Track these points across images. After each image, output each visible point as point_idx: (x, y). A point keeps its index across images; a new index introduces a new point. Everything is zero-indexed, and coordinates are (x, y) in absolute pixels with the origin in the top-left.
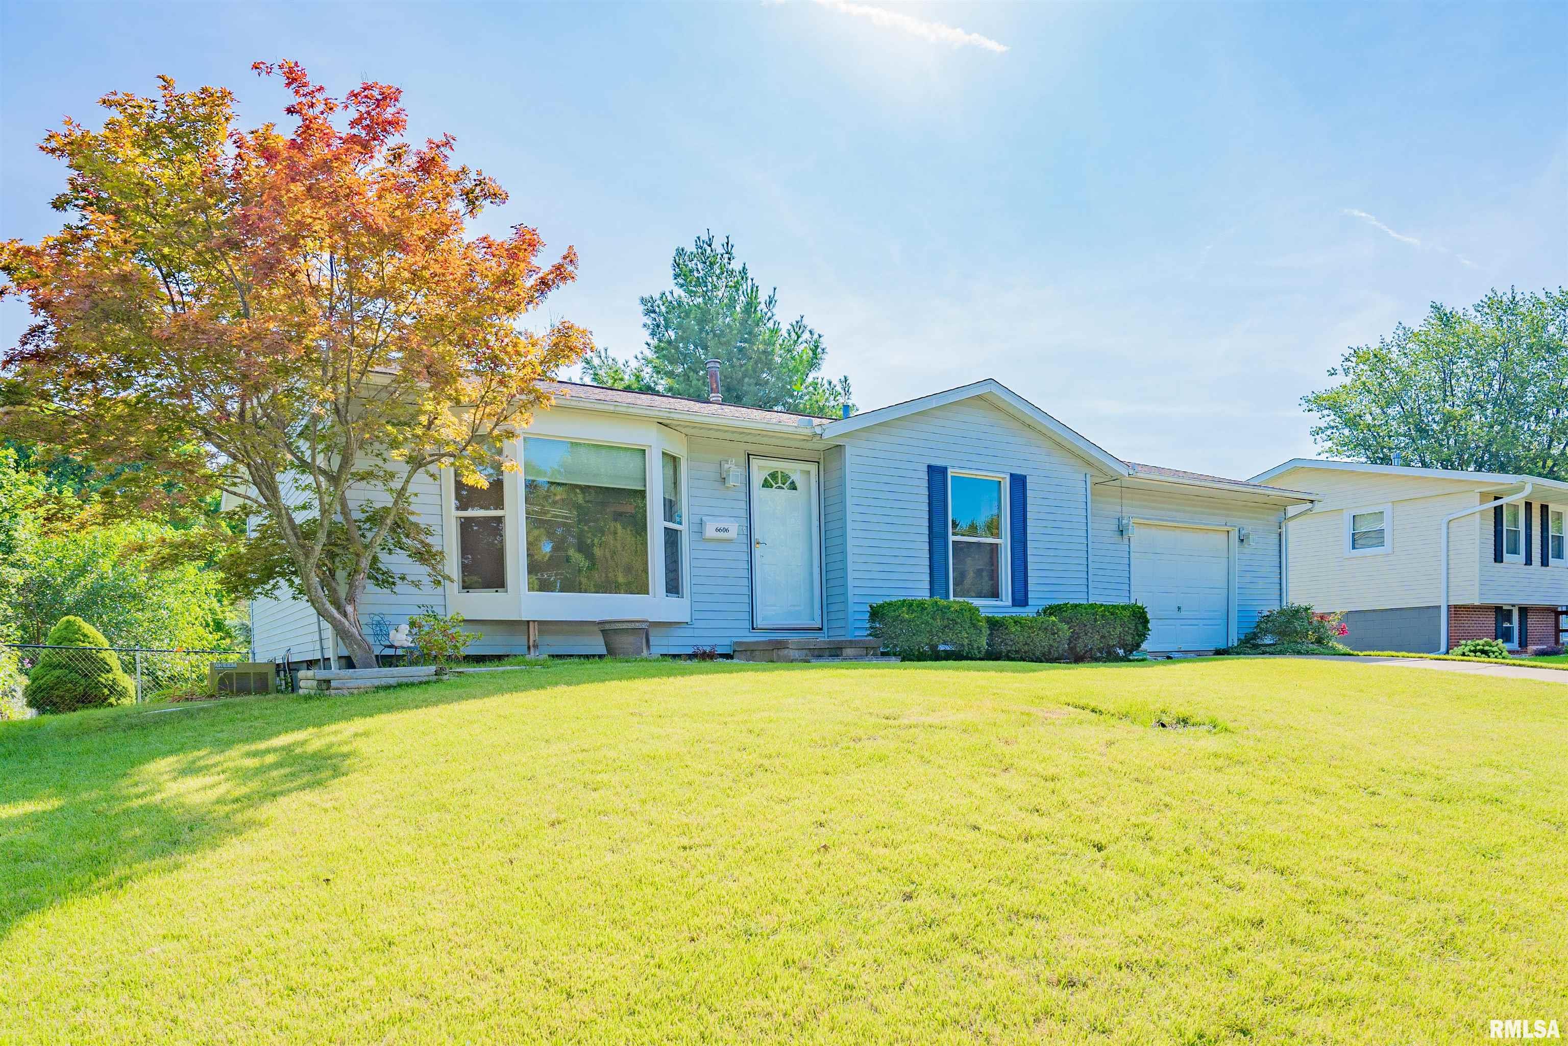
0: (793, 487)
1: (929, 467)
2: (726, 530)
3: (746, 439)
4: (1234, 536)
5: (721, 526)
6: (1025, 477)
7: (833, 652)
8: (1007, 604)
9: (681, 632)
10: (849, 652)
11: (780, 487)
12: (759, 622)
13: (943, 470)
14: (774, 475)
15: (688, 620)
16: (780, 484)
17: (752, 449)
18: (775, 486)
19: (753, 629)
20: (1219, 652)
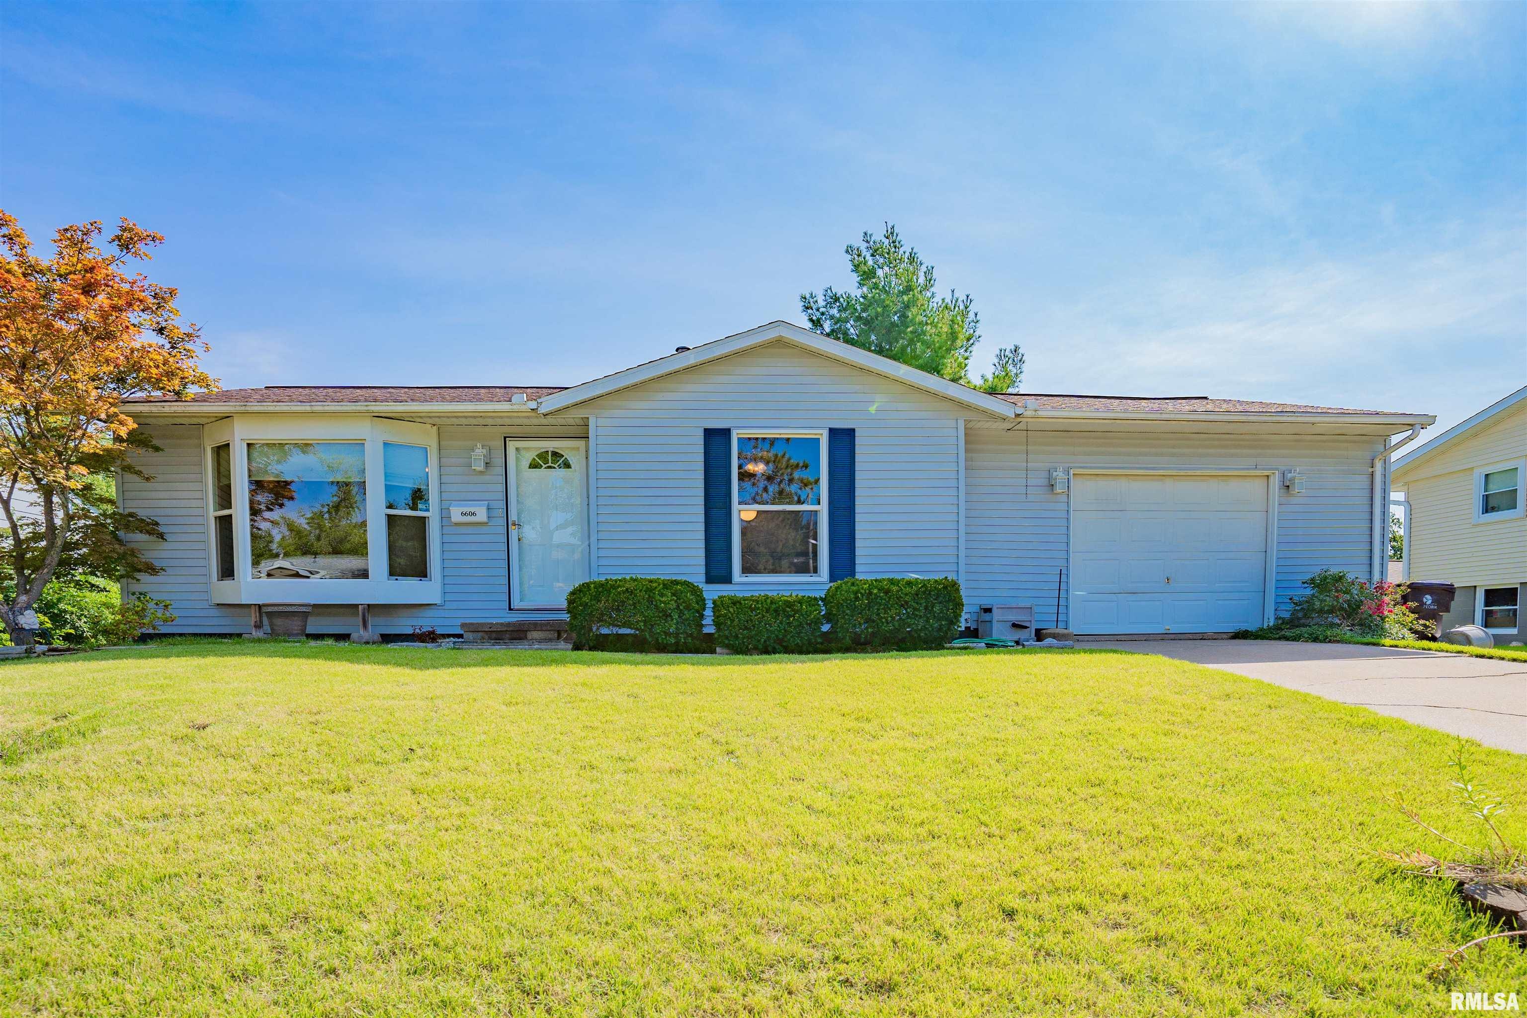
0: (567, 465)
1: (706, 430)
2: (473, 514)
3: (500, 421)
4: (1275, 481)
5: (465, 510)
6: (853, 430)
7: (515, 635)
8: (822, 580)
9: (430, 613)
10: (535, 635)
11: (550, 467)
12: (516, 604)
13: (726, 433)
14: (543, 456)
15: (438, 602)
16: (550, 464)
17: (508, 430)
18: (544, 466)
19: (510, 609)
20: (1241, 635)
